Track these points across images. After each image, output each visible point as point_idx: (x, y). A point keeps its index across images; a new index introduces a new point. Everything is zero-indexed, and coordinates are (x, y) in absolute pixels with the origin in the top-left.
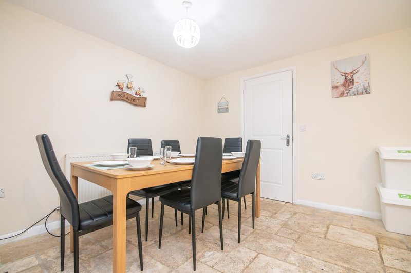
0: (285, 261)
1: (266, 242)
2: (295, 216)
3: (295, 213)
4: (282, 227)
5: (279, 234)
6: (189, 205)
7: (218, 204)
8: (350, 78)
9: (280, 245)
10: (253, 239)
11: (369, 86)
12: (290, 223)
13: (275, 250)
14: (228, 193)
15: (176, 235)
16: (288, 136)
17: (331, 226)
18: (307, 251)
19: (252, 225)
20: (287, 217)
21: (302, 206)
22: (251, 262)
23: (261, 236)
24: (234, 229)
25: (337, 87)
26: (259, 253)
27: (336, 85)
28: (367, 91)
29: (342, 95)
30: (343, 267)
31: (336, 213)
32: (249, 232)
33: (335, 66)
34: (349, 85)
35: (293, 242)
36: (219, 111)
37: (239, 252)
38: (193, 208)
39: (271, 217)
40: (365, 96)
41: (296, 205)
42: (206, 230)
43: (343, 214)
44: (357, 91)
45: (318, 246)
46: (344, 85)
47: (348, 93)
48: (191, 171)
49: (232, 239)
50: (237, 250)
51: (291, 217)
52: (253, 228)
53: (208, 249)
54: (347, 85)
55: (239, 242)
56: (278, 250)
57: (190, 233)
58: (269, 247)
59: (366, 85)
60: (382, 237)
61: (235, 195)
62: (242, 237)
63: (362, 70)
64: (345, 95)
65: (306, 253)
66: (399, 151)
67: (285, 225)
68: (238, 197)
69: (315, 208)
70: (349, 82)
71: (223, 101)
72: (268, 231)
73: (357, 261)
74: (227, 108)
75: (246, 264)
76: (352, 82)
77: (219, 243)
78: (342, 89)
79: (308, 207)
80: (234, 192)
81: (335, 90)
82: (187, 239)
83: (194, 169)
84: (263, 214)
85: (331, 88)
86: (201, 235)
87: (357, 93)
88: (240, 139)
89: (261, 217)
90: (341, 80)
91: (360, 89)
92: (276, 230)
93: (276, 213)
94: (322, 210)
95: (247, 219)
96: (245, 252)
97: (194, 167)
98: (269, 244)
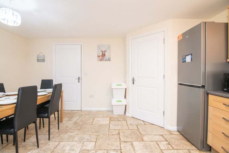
0: (73, 141)
1: (65, 135)
2: (81, 117)
3: (81, 115)
4: (74, 125)
5: (72, 128)
6: (13, 130)
7: (35, 123)
8: (104, 53)
9: (71, 134)
10: (57, 135)
11: (110, 58)
12: (78, 121)
13: (68, 137)
14: (42, 115)
15: (2, 150)
16: (79, 78)
17: (95, 118)
18: (83, 133)
19: (58, 128)
20: (77, 118)
21: (85, 111)
22: (55, 148)
23: (62, 132)
24: (47, 133)
25: (99, 56)
26: (60, 142)
27: (99, 55)
28: (109, 60)
29: (101, 60)
30: (95, 135)
31: (98, 111)
32: (56, 132)
33: (99, 47)
34: (104, 57)
35: (78, 131)
36: (38, 60)
37: (49, 145)
38: (16, 130)
39: (69, 120)
40: (109, 62)
41: (83, 111)
42: (27, 139)
43: (101, 111)
44: (106, 59)
45: (88, 129)
46: (102, 56)
47: (103, 59)
48: (14, 109)
49: (45, 139)
50: (47, 144)
51: (79, 118)
52: (58, 129)
53: (28, 150)
54: (103, 56)
55: (49, 140)
56: (70, 137)
57: (14, 145)
58: (66, 137)
59: (109, 57)
60: (112, 118)
61: (46, 115)
62: (51, 136)
63: (108, 51)
64: (102, 60)
65: (82, 134)
66: (117, 85)
67: (76, 123)
68: (48, 115)
69: (90, 111)
70: (104, 55)
71: (41, 54)
72: (67, 128)
73: (101, 131)
74: (44, 59)
75: (52, 150)
76: (105, 55)
77: (36, 144)
78: (101, 57)
79: (88, 111)
80: (45, 113)
81: (99, 57)
82: (12, 150)
83: (16, 107)
84: (65, 120)
85: (97, 56)
86: (24, 143)
87: (106, 60)
88: (52, 81)
89: (64, 122)
90: (101, 54)
91: (107, 59)
92: (70, 127)
93: (72, 118)
94: (93, 111)
95: (56, 125)
96: (52, 144)
97: (16, 106)
98: (66, 135)
